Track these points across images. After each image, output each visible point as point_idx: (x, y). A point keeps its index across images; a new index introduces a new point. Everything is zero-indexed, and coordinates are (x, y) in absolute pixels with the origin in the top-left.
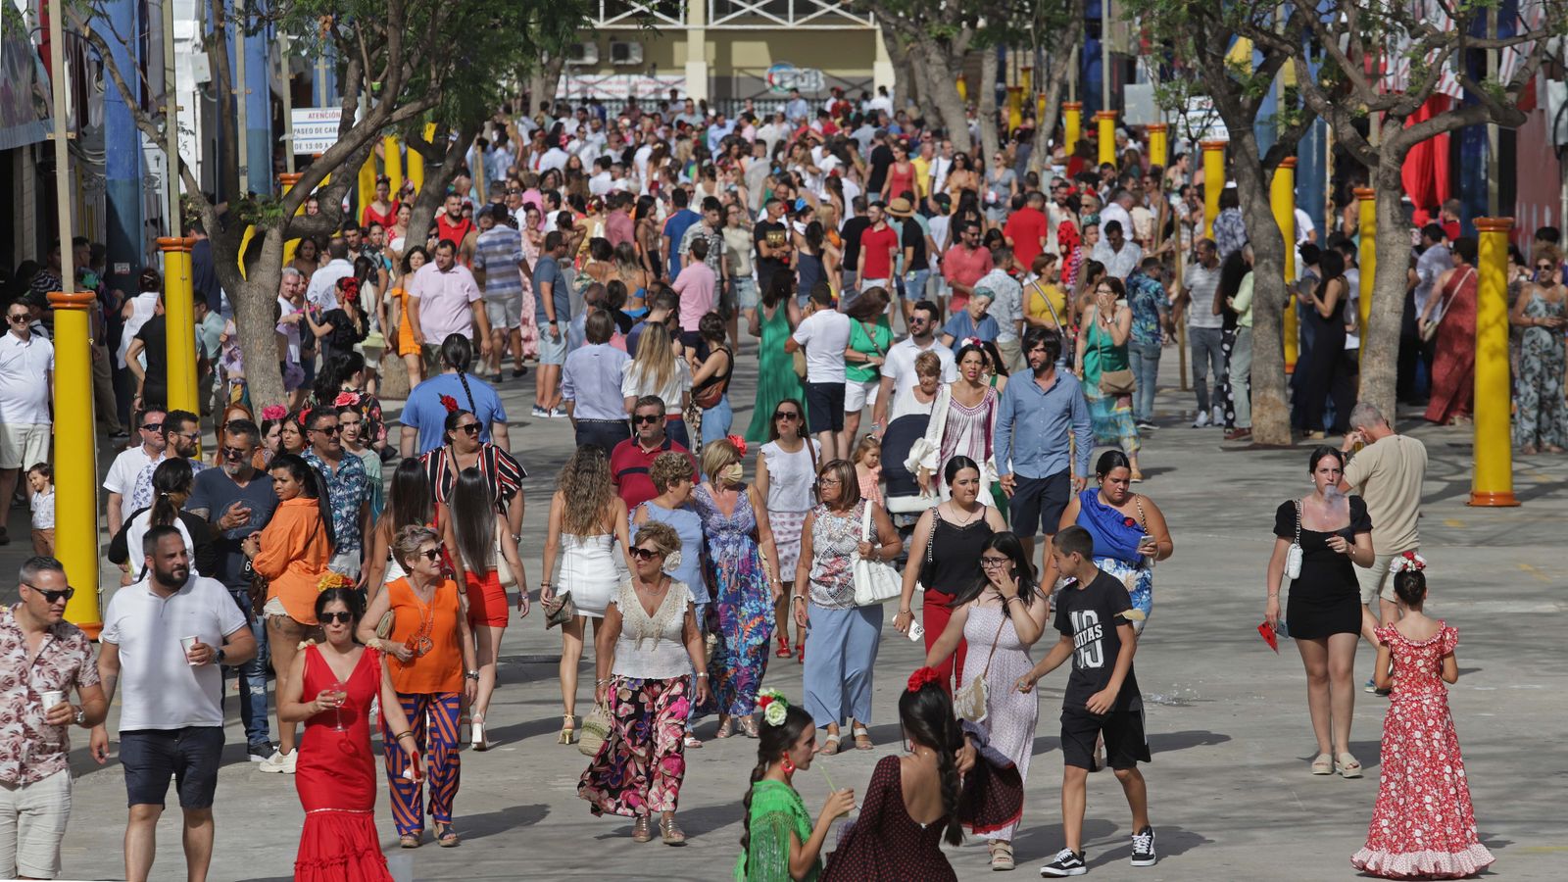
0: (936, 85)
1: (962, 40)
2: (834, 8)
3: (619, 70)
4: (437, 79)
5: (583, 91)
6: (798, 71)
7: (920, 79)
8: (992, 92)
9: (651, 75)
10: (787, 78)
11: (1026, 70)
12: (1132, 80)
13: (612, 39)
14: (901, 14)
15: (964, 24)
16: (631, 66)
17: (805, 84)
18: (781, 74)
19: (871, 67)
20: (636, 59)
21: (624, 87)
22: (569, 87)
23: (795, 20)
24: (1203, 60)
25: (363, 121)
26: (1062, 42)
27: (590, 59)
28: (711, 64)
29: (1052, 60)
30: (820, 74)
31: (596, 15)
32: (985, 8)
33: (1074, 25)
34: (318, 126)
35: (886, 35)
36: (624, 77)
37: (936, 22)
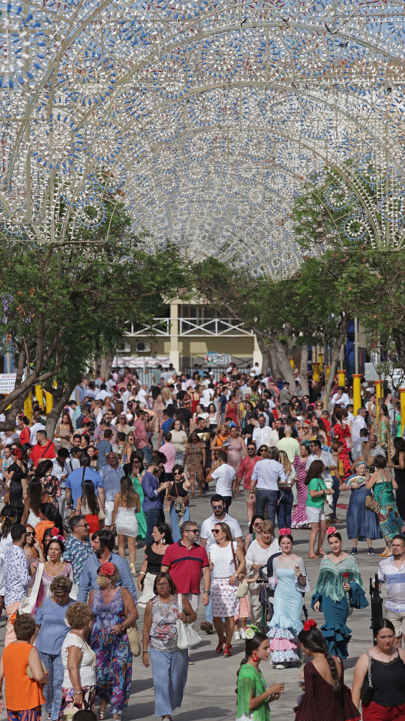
0: (281, 362)
1: (292, 342)
2: (236, 327)
3: (140, 355)
4: (59, 362)
5: (124, 364)
6: (219, 355)
7: (273, 359)
8: (306, 365)
9: (154, 357)
10: (214, 358)
11: (321, 355)
12: (368, 361)
13: (137, 341)
14: (265, 331)
15: (293, 335)
16: (145, 353)
17: (223, 360)
18: (212, 356)
19: (252, 353)
20: (147, 350)
21: (142, 362)
22: (117, 362)
23: (218, 332)
24: (399, 353)
25: (26, 380)
26: (337, 344)
27: (127, 350)
28: (181, 352)
29: (333, 351)
30: (230, 356)
31: (130, 331)
32: (303, 328)
33: (342, 336)
34: (6, 381)
35: (258, 340)
36: (142, 358)
37: (281, 334)
